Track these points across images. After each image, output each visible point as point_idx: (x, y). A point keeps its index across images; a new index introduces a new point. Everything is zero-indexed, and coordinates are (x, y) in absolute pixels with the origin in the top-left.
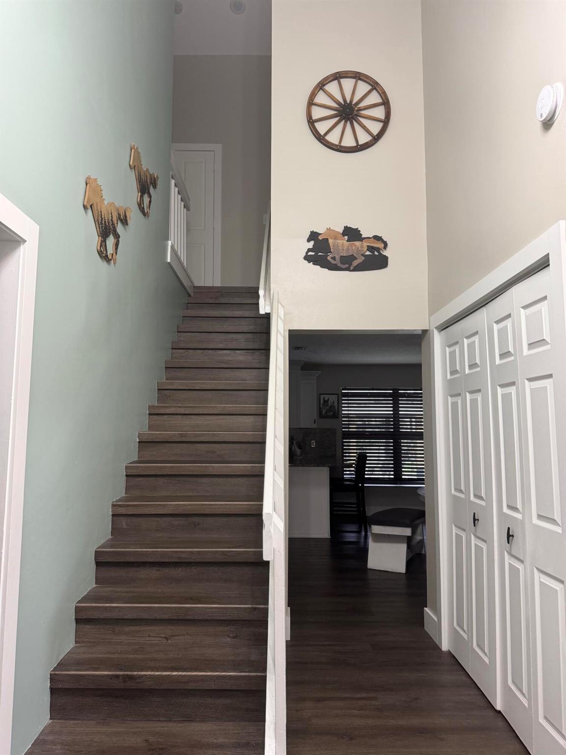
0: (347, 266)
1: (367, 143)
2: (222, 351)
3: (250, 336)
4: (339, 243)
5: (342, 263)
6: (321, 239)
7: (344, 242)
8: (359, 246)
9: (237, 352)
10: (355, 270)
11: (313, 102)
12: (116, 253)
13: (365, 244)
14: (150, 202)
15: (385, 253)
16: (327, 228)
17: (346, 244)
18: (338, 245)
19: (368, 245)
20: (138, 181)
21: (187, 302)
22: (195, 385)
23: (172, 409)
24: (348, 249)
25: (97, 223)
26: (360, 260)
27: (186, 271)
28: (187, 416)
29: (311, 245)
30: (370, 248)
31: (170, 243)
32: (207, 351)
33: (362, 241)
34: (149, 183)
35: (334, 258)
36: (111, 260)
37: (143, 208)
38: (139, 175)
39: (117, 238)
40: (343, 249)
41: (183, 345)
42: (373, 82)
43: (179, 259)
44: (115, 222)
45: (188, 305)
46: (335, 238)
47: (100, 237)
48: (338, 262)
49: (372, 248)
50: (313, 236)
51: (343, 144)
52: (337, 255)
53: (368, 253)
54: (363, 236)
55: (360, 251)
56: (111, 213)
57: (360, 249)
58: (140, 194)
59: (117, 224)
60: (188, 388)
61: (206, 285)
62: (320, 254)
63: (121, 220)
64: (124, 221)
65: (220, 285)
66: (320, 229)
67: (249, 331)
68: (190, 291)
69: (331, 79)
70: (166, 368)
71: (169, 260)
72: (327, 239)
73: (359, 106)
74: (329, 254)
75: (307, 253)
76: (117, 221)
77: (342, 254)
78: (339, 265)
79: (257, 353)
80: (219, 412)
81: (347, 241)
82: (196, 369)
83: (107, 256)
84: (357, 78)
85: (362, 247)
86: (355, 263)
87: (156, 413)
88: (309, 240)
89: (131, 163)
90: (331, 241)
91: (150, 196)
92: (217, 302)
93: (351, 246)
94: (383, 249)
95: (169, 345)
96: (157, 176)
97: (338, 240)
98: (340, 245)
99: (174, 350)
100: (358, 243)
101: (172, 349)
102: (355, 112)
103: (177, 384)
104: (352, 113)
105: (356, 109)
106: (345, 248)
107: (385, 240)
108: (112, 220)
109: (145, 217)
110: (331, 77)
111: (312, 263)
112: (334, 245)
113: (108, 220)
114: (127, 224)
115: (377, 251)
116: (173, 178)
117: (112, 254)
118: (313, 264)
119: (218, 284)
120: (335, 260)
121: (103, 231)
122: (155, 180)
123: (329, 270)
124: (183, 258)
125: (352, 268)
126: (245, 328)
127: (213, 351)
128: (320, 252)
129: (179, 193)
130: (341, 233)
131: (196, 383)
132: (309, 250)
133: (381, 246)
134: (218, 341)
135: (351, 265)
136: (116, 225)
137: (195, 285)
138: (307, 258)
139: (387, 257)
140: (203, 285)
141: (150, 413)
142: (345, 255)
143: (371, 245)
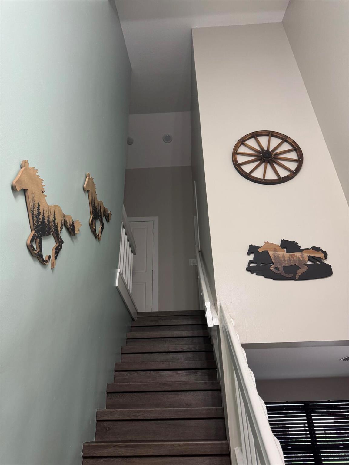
0: (292, 275)
1: (288, 176)
2: (164, 372)
3: (190, 355)
4: (280, 255)
5: (286, 273)
6: (261, 251)
7: (283, 253)
8: (300, 257)
9: (180, 372)
10: (300, 279)
11: (237, 152)
12: (56, 257)
13: (306, 255)
14: (102, 229)
15: (326, 262)
16: (265, 242)
17: (287, 255)
18: (278, 256)
19: (309, 255)
20: (91, 205)
21: (131, 326)
22: (137, 414)
23: (110, 450)
24: (289, 260)
25: (30, 214)
26: (304, 269)
27: (131, 298)
28: (128, 459)
29: (251, 257)
30: (311, 258)
31: (118, 270)
32: (149, 372)
33: (302, 252)
34: (102, 214)
35: (277, 268)
36: (46, 262)
37: (95, 230)
38: (92, 200)
39: (59, 243)
40: (285, 260)
41: (126, 367)
42: (283, 136)
43: (126, 286)
44: (59, 226)
45: (132, 329)
46: (275, 250)
47: (33, 232)
48: (281, 271)
49: (313, 258)
50: (253, 249)
51: (266, 178)
52: (280, 265)
53: (309, 263)
54: (301, 248)
55: (302, 261)
56: (55, 214)
57: (301, 259)
58: (92, 216)
59: (62, 228)
60: (130, 419)
61: (146, 311)
62: (261, 265)
63: (68, 229)
64: (70, 230)
65: (157, 311)
66: (259, 243)
67: (189, 350)
68: (134, 316)
69: (249, 136)
70: (107, 393)
71: (117, 285)
72: (267, 252)
73: (276, 152)
74: (271, 265)
75: (249, 265)
76: (62, 226)
77: (284, 264)
78: (283, 274)
79: (199, 372)
80: (166, 453)
81: (287, 252)
82: (138, 394)
83: (41, 256)
84: (270, 135)
85: (303, 257)
86: (300, 272)
87: (91, 455)
88: (249, 254)
89: (85, 186)
90: (271, 253)
91: (103, 225)
92: (157, 324)
93: (292, 257)
94: (324, 259)
95: (113, 368)
96: (110, 213)
97: (278, 252)
98: (281, 256)
99: (117, 373)
100: (298, 254)
101: (115, 371)
102: (273, 156)
103: (118, 413)
104: (271, 157)
105: (273, 154)
106: (286, 259)
107: (324, 250)
108: (54, 221)
109: (96, 239)
110: (250, 135)
111: (255, 274)
112: (275, 257)
113: (49, 219)
114: (75, 235)
115: (319, 261)
116: (124, 227)
117: (50, 257)
118: (257, 274)
119: (156, 309)
120: (279, 270)
121: (38, 226)
122: (108, 215)
123: (273, 280)
124: (130, 287)
125: (297, 277)
126: (185, 348)
127: (155, 372)
128: (262, 263)
129: (128, 240)
130: (280, 245)
131: (138, 412)
132: (251, 262)
133: (322, 255)
134: (159, 361)
135: (295, 274)
136: (59, 229)
137: (139, 311)
138: (249, 269)
139: (330, 266)
140: (144, 311)
141: (85, 456)
142: (287, 265)
143: (312, 255)
